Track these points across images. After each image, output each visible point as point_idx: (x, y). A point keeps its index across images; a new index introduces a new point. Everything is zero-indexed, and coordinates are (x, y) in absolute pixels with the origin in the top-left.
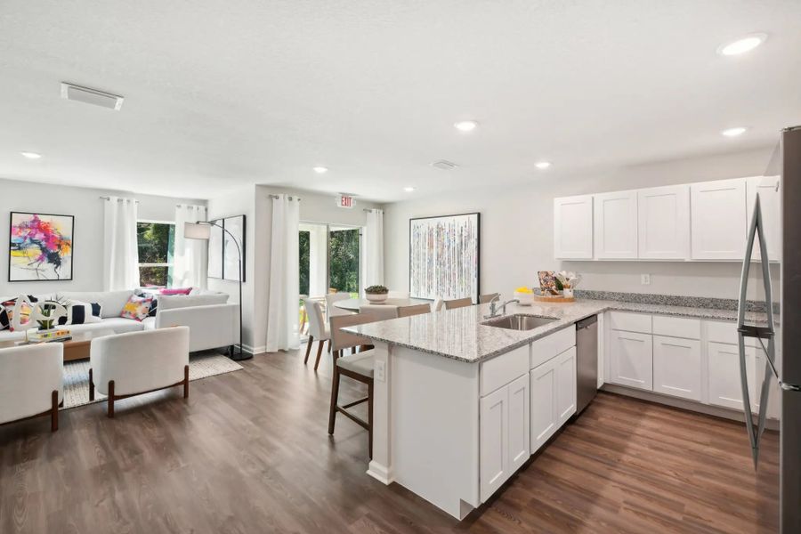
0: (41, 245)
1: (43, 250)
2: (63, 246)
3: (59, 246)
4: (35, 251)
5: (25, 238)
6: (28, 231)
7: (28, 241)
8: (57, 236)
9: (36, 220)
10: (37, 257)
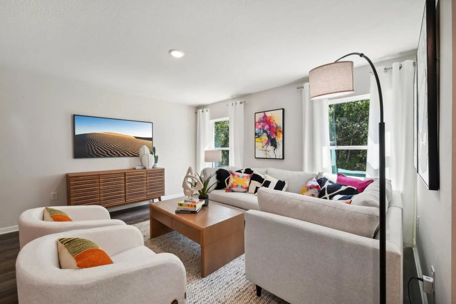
0: (267, 133)
1: (268, 136)
2: (278, 133)
3: (276, 133)
4: (265, 137)
5: (261, 129)
6: (262, 124)
7: (262, 131)
8: (275, 126)
9: (265, 116)
10: (266, 142)
